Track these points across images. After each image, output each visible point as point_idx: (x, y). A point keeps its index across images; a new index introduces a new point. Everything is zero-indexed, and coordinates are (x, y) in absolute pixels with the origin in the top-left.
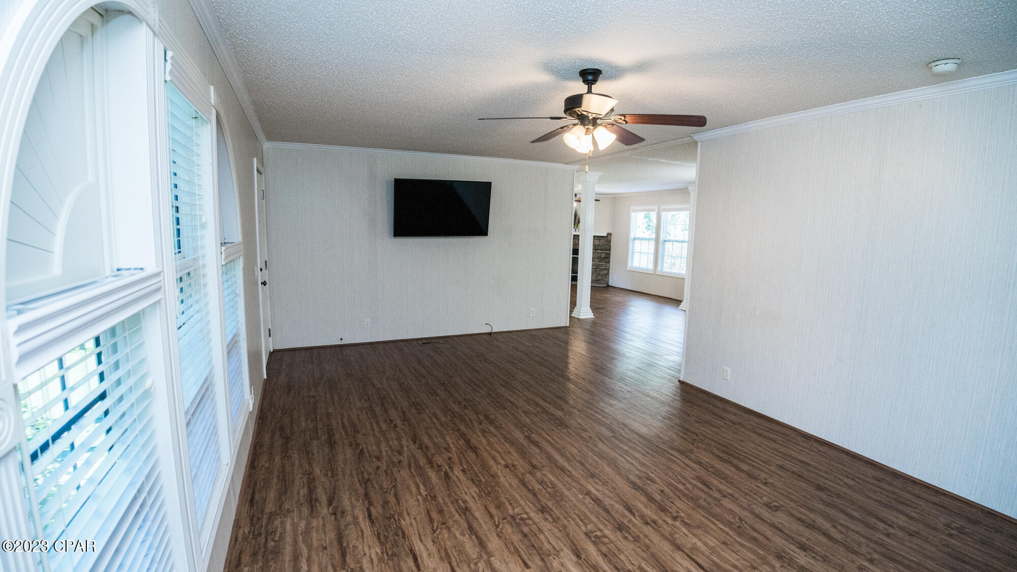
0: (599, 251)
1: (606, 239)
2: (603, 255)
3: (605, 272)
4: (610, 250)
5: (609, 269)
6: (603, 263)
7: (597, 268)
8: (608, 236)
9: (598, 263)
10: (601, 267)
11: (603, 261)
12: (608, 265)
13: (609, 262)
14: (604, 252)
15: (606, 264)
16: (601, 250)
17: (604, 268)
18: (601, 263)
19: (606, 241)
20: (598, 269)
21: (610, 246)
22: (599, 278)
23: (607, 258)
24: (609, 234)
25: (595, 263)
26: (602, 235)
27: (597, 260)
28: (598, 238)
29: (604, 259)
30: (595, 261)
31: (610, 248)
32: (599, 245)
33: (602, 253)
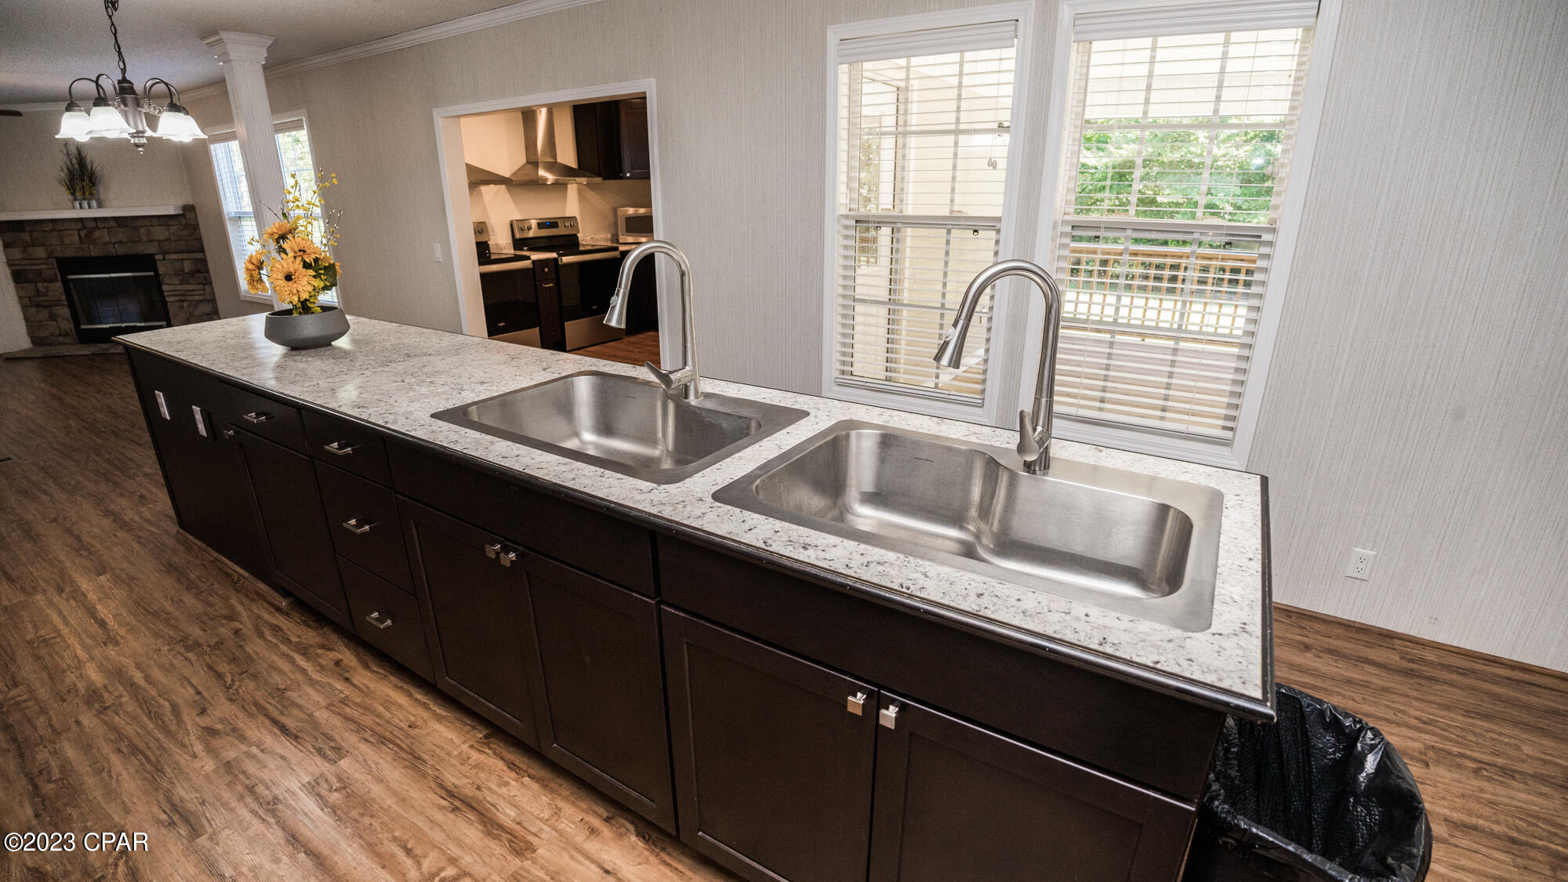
0: (174, 256)
1: (184, 221)
2: (188, 266)
4: (203, 251)
5: (214, 300)
6: (195, 287)
7: (183, 301)
8: (188, 215)
9: (180, 287)
10: (190, 298)
11: (192, 281)
12: (208, 289)
13: (208, 282)
14: (186, 256)
15: (201, 286)
16: (175, 253)
17: (201, 298)
18: (189, 287)
19: (185, 229)
20: (185, 304)
21: (200, 239)
23: (199, 271)
24: (189, 209)
25: (172, 288)
26: (171, 211)
27: (175, 280)
28: (155, 221)
29: (191, 274)
30: (170, 282)
31: (202, 245)
32: (169, 240)
33: (183, 260)
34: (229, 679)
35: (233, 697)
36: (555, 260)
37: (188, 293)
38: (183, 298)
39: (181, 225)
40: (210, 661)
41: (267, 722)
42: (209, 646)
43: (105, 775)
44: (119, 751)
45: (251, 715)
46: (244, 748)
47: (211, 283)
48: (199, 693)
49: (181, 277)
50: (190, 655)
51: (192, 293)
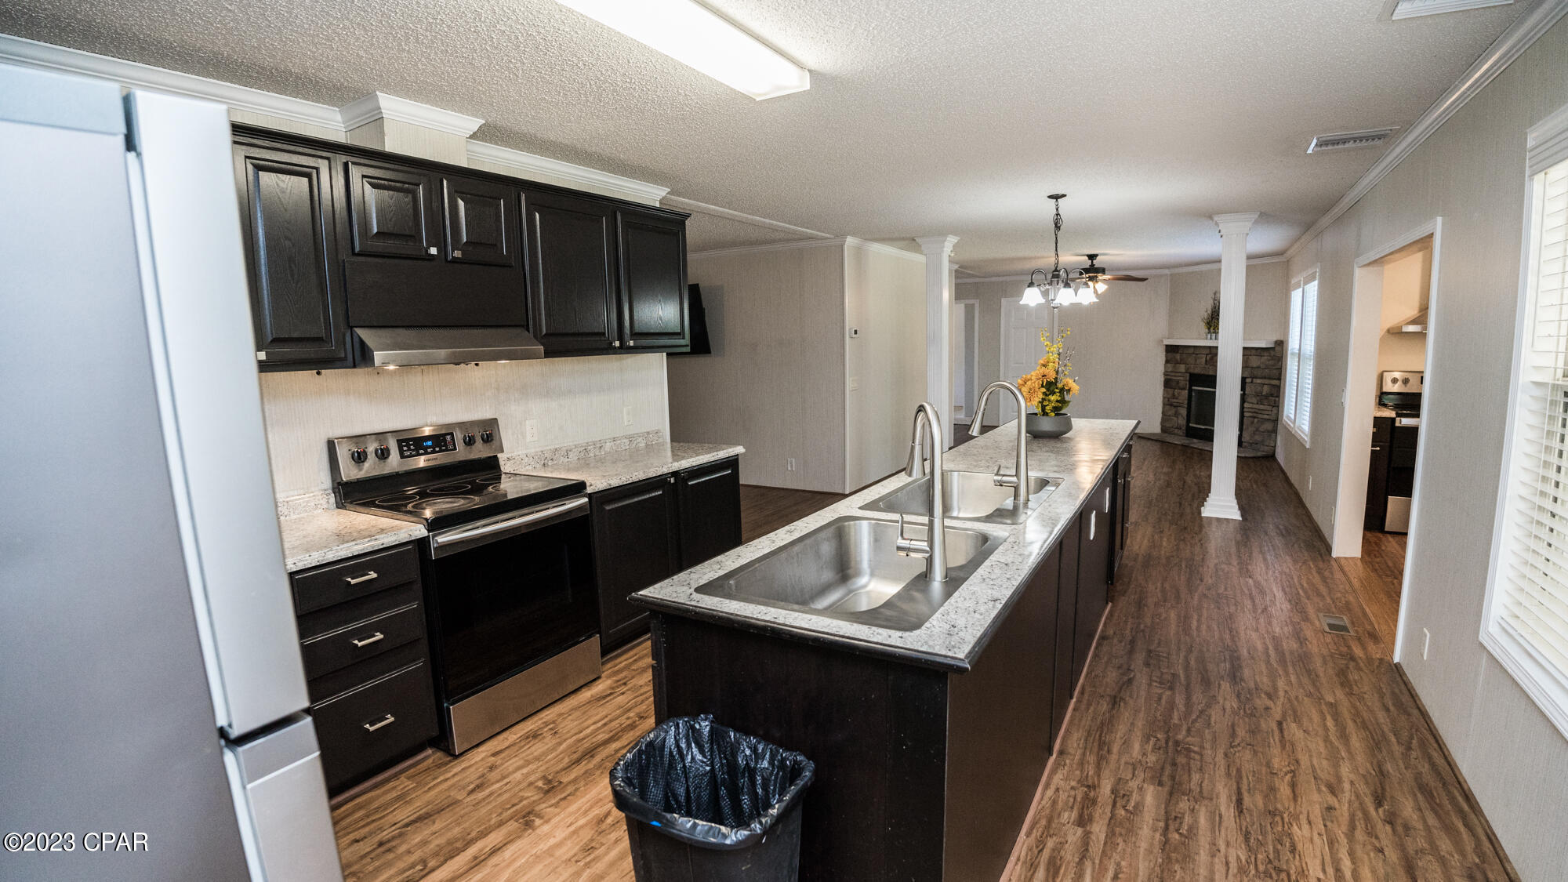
0: (1259, 381)
1: (1272, 353)
2: (1266, 390)
3: (1268, 426)
4: (1278, 379)
5: (1275, 421)
6: (1266, 408)
7: (1255, 417)
8: (1275, 349)
9: (1256, 406)
10: (1260, 416)
11: (1265, 402)
12: (1275, 411)
13: (1276, 405)
14: (1267, 381)
15: (1269, 408)
16: (1260, 378)
17: (1268, 417)
18: (1262, 407)
19: (1272, 359)
20: (1256, 420)
21: (1280, 369)
22: (1258, 438)
23: (1272, 395)
24: (1278, 344)
25: (1251, 405)
26: (1263, 345)
27: (1254, 400)
28: (1254, 352)
29: (1267, 397)
30: (1251, 401)
31: (1280, 374)
32: (1259, 367)
33: (1264, 384)
36: (1393, 420)
37: (1260, 412)
38: (1255, 415)
39: (1270, 356)
47: (1278, 407)
49: (1258, 398)
51: (1264, 412)
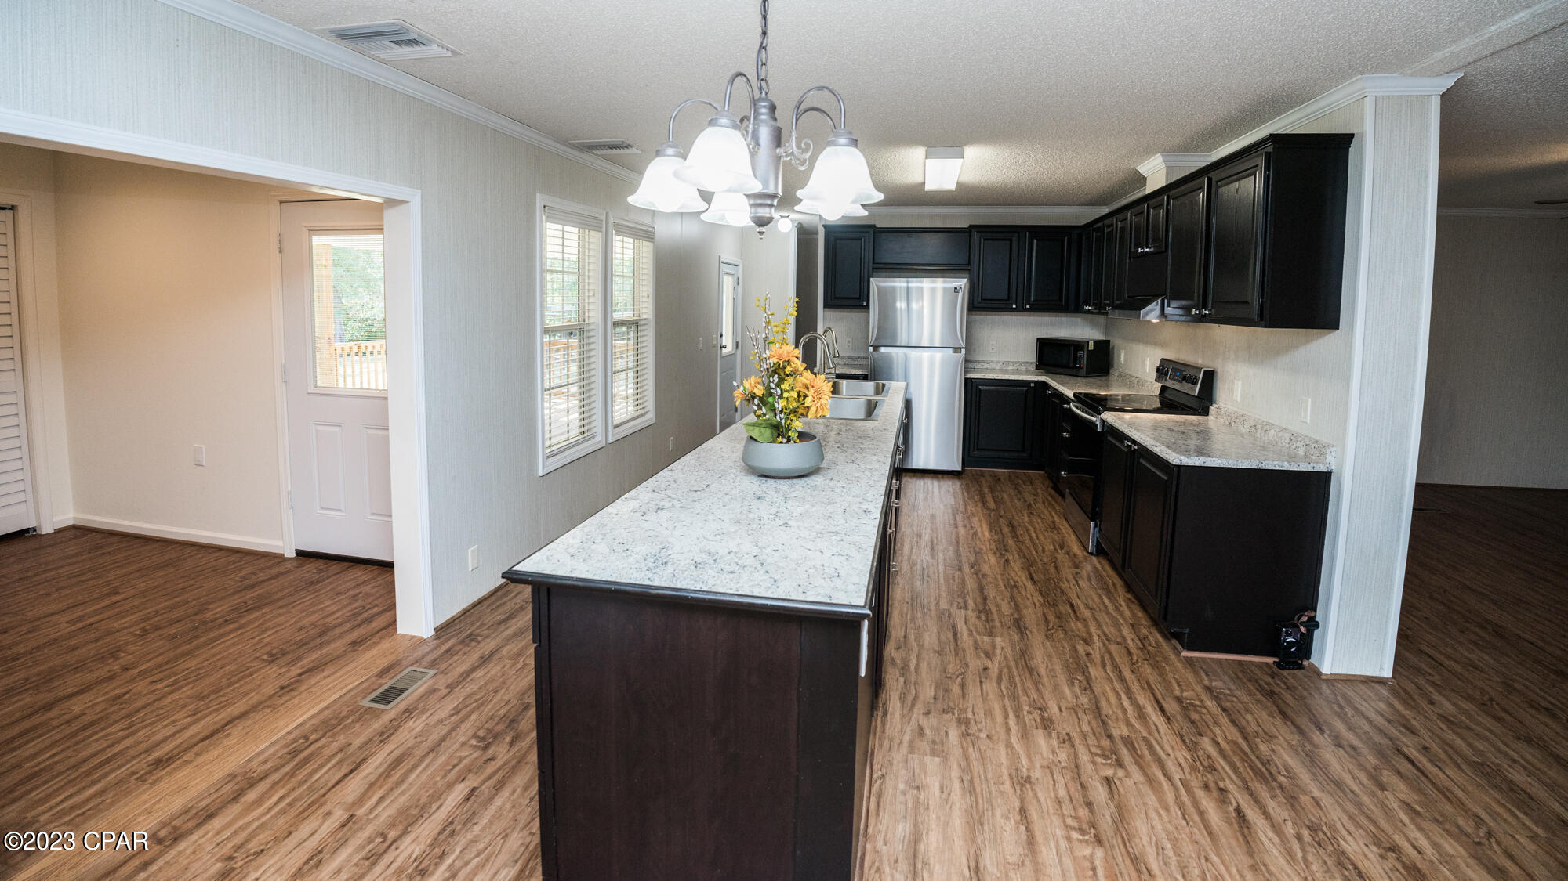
34: (959, 679)
35: (964, 666)
40: (961, 701)
41: (959, 643)
42: (953, 714)
43: (1050, 667)
44: (1039, 675)
45: (964, 650)
46: (978, 637)
48: (981, 682)
50: (970, 716)
